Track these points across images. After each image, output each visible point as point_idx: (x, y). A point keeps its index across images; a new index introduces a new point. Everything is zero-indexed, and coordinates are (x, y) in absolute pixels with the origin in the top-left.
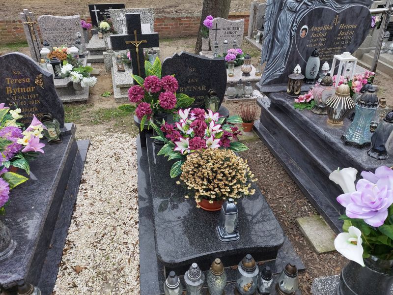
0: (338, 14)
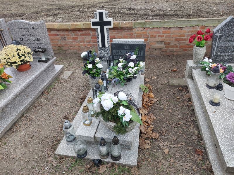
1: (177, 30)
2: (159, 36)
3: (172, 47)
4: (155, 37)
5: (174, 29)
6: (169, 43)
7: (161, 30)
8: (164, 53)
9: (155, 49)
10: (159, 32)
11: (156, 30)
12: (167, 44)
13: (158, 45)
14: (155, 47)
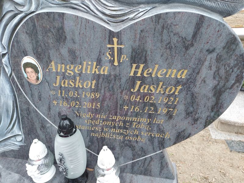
0: (118, 35)
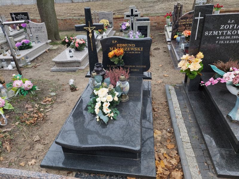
1: (162, 17)
2: (155, 20)
3: (161, 25)
4: (153, 20)
5: (161, 16)
6: (159, 23)
7: (156, 17)
8: (157, 28)
9: (153, 26)
10: (155, 18)
11: (153, 17)
12: (158, 23)
13: (154, 24)
14: (153, 25)
